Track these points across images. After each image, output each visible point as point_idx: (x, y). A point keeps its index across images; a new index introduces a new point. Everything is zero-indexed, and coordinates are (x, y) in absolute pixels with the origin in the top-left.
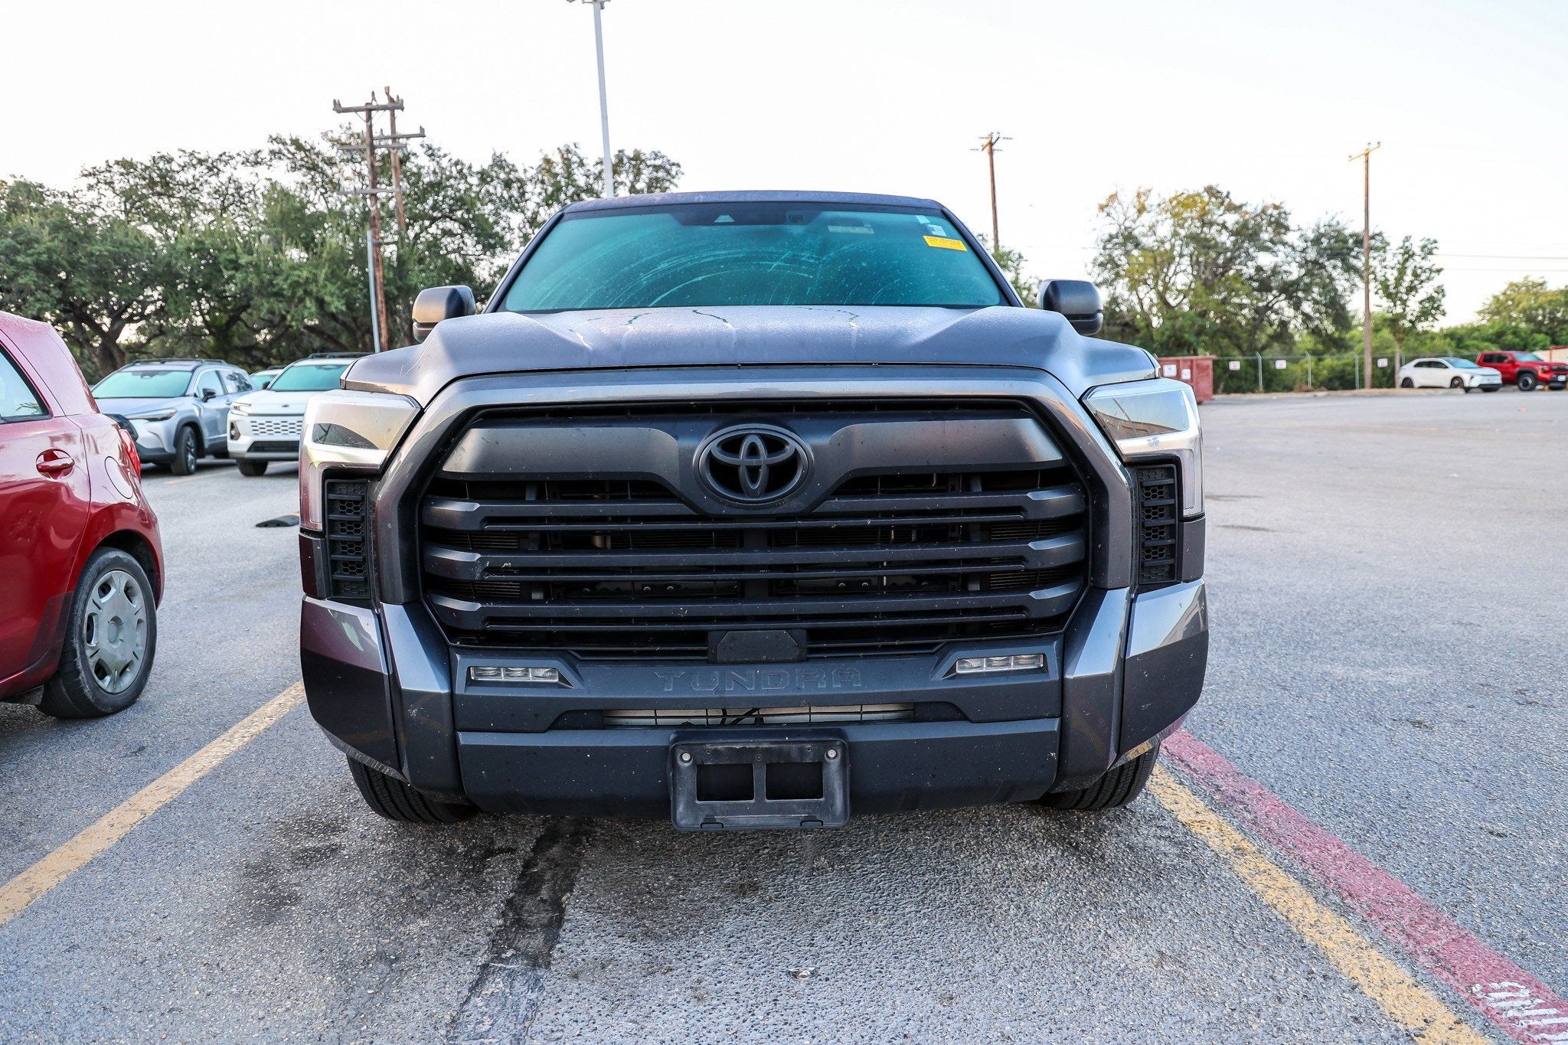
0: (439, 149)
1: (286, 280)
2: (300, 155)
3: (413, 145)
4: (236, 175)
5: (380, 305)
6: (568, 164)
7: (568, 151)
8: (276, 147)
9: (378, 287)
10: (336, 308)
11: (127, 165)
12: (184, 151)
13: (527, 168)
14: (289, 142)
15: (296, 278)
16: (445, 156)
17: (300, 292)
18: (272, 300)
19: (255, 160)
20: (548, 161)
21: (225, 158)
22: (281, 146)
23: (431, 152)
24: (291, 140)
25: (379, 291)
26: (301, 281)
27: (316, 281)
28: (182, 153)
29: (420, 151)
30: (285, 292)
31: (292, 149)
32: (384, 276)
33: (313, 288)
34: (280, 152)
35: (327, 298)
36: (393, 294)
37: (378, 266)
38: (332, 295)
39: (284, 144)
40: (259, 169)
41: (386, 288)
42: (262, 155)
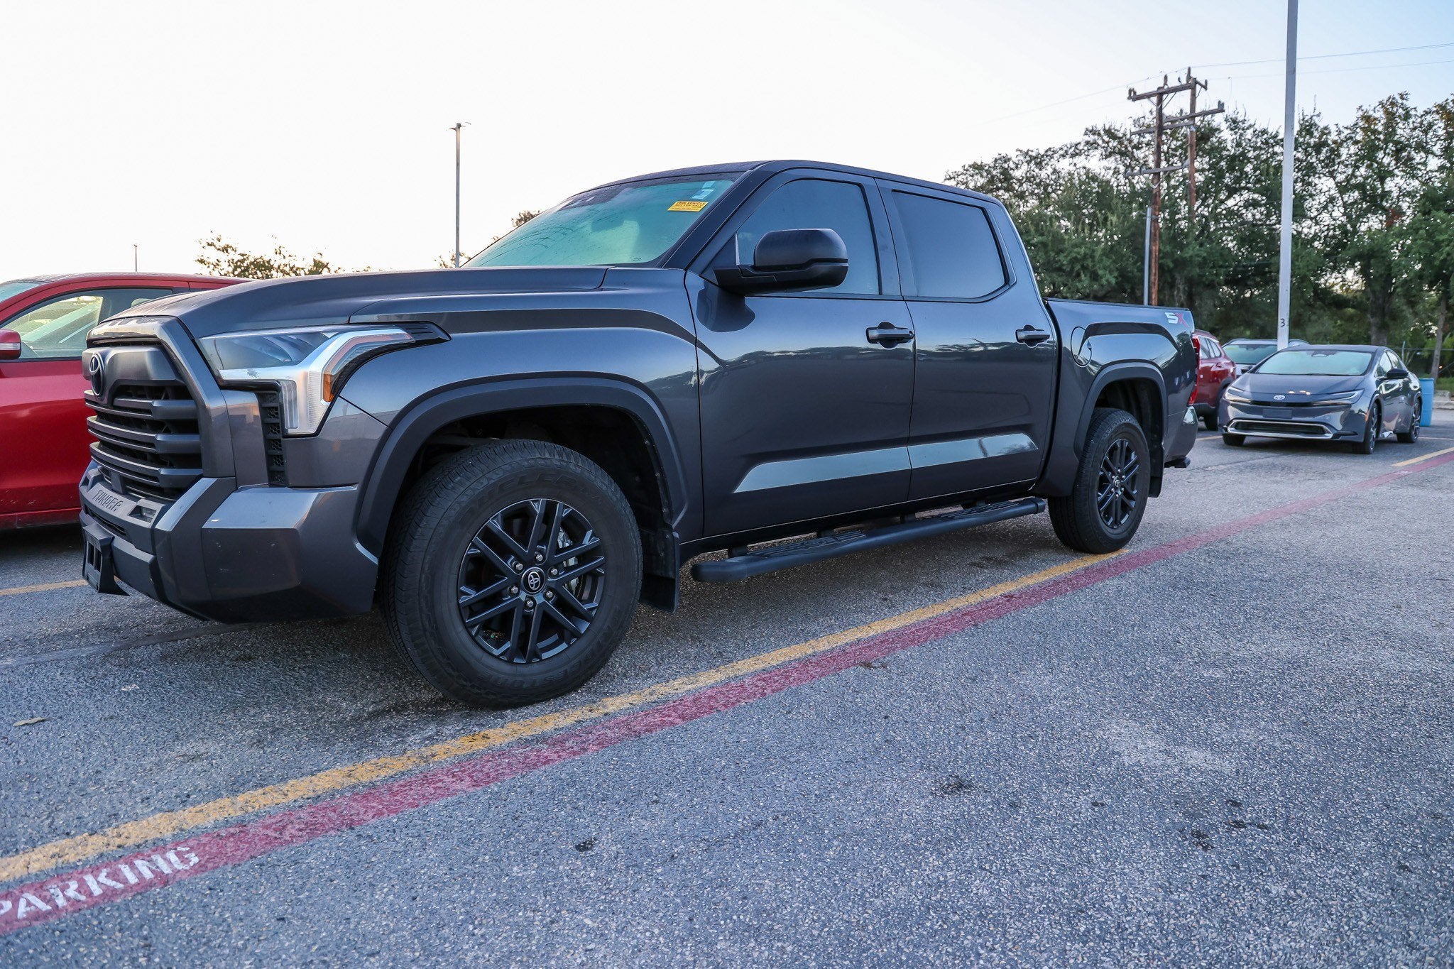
0: (1244, 121)
1: (1066, 257)
2: (1113, 143)
3: (1218, 120)
4: (1059, 166)
5: (1153, 278)
6: (1390, 116)
7: (1393, 104)
8: (1091, 138)
9: (1153, 261)
10: (1107, 281)
11: (978, 168)
12: (1021, 151)
13: (1342, 129)
14: (1102, 132)
15: (1074, 255)
16: (1251, 126)
17: (1078, 267)
18: (1054, 275)
19: (1075, 151)
20: (1367, 118)
21: (1050, 153)
22: (1096, 137)
23: (1234, 124)
24: (1104, 130)
25: (1153, 264)
26: (1079, 257)
27: (1092, 257)
28: (1019, 153)
29: (1224, 126)
30: (1064, 268)
31: (1106, 138)
32: (1160, 250)
33: (1089, 263)
34: (1095, 143)
35: (1101, 272)
36: (1168, 266)
37: (1155, 241)
38: (1105, 268)
39: (1099, 134)
40: (1077, 160)
41: (1160, 261)
42: (1080, 147)
